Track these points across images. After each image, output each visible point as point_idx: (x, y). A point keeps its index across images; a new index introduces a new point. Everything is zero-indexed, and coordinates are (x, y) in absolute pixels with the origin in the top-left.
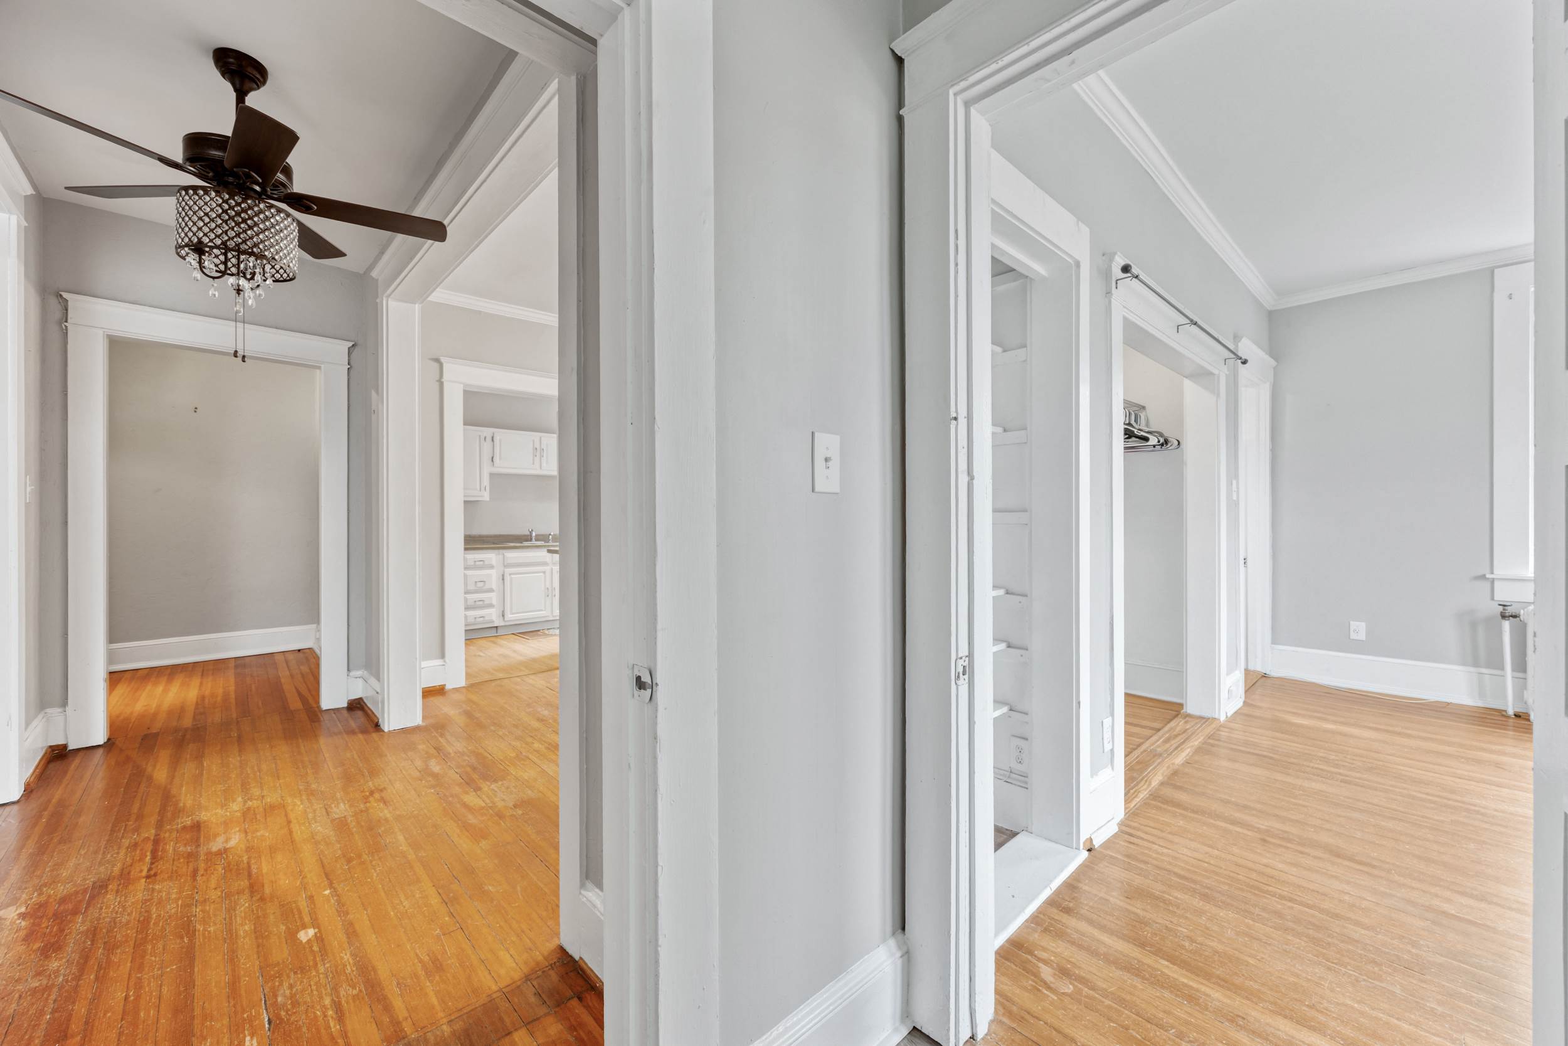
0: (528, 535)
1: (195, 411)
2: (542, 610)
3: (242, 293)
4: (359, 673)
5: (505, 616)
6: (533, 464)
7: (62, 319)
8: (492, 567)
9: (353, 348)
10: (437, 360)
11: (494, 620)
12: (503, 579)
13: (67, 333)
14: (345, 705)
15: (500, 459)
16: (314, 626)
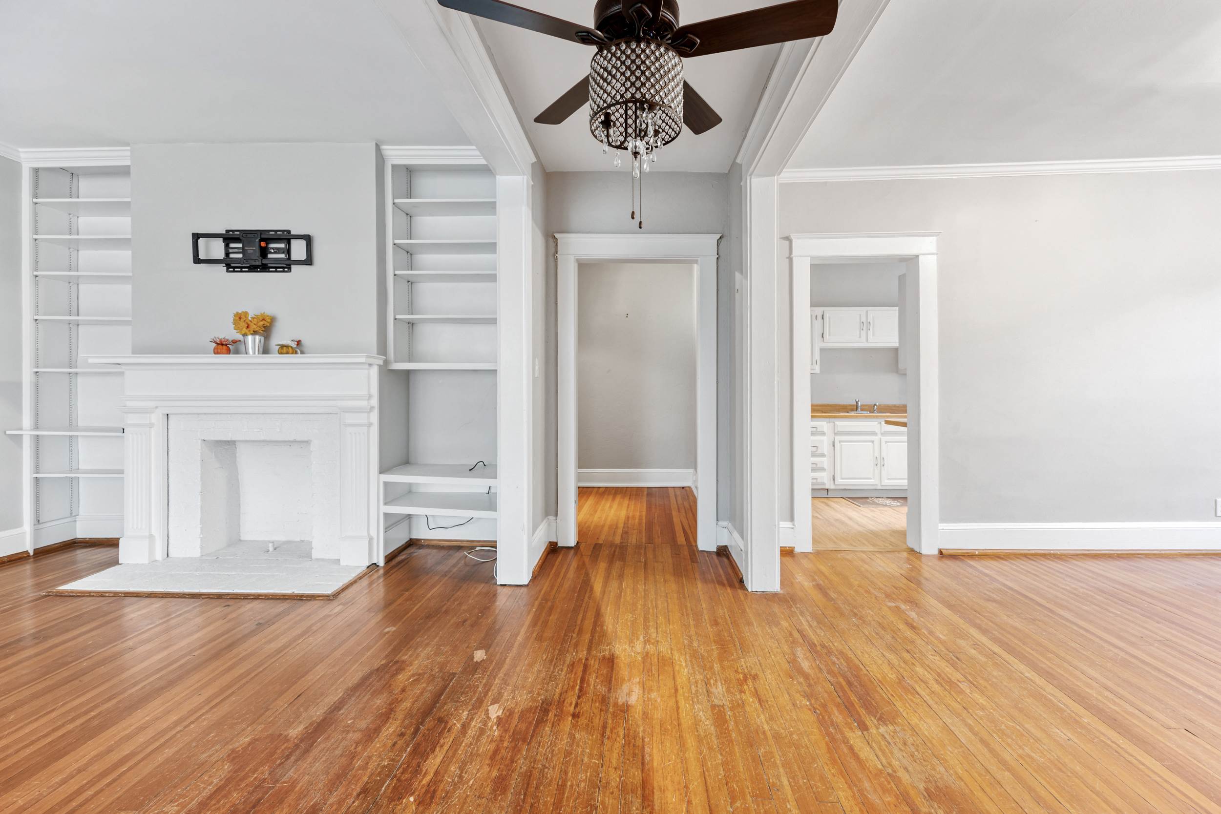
0: (854, 405)
2: (870, 479)
3: (639, 156)
4: (724, 523)
5: (836, 479)
6: (860, 337)
7: (555, 252)
8: (823, 434)
9: (720, 240)
10: (788, 239)
11: (826, 482)
12: (834, 446)
13: (557, 261)
14: (715, 549)
15: (829, 335)
16: (692, 471)
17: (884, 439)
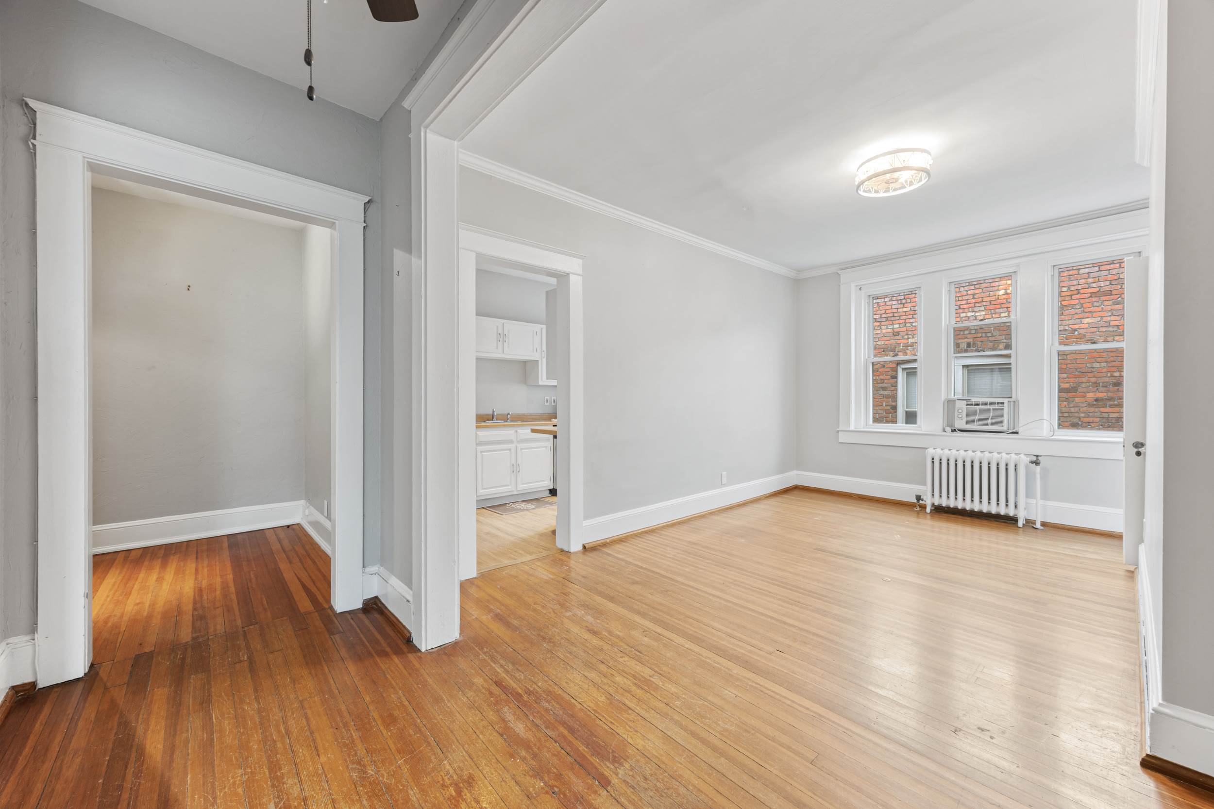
0: (490, 414)
1: (188, 289)
2: (508, 486)
4: (374, 569)
6: (497, 348)
7: (29, 135)
9: (369, 205)
13: (35, 154)
14: (360, 606)
17: (520, 446)
